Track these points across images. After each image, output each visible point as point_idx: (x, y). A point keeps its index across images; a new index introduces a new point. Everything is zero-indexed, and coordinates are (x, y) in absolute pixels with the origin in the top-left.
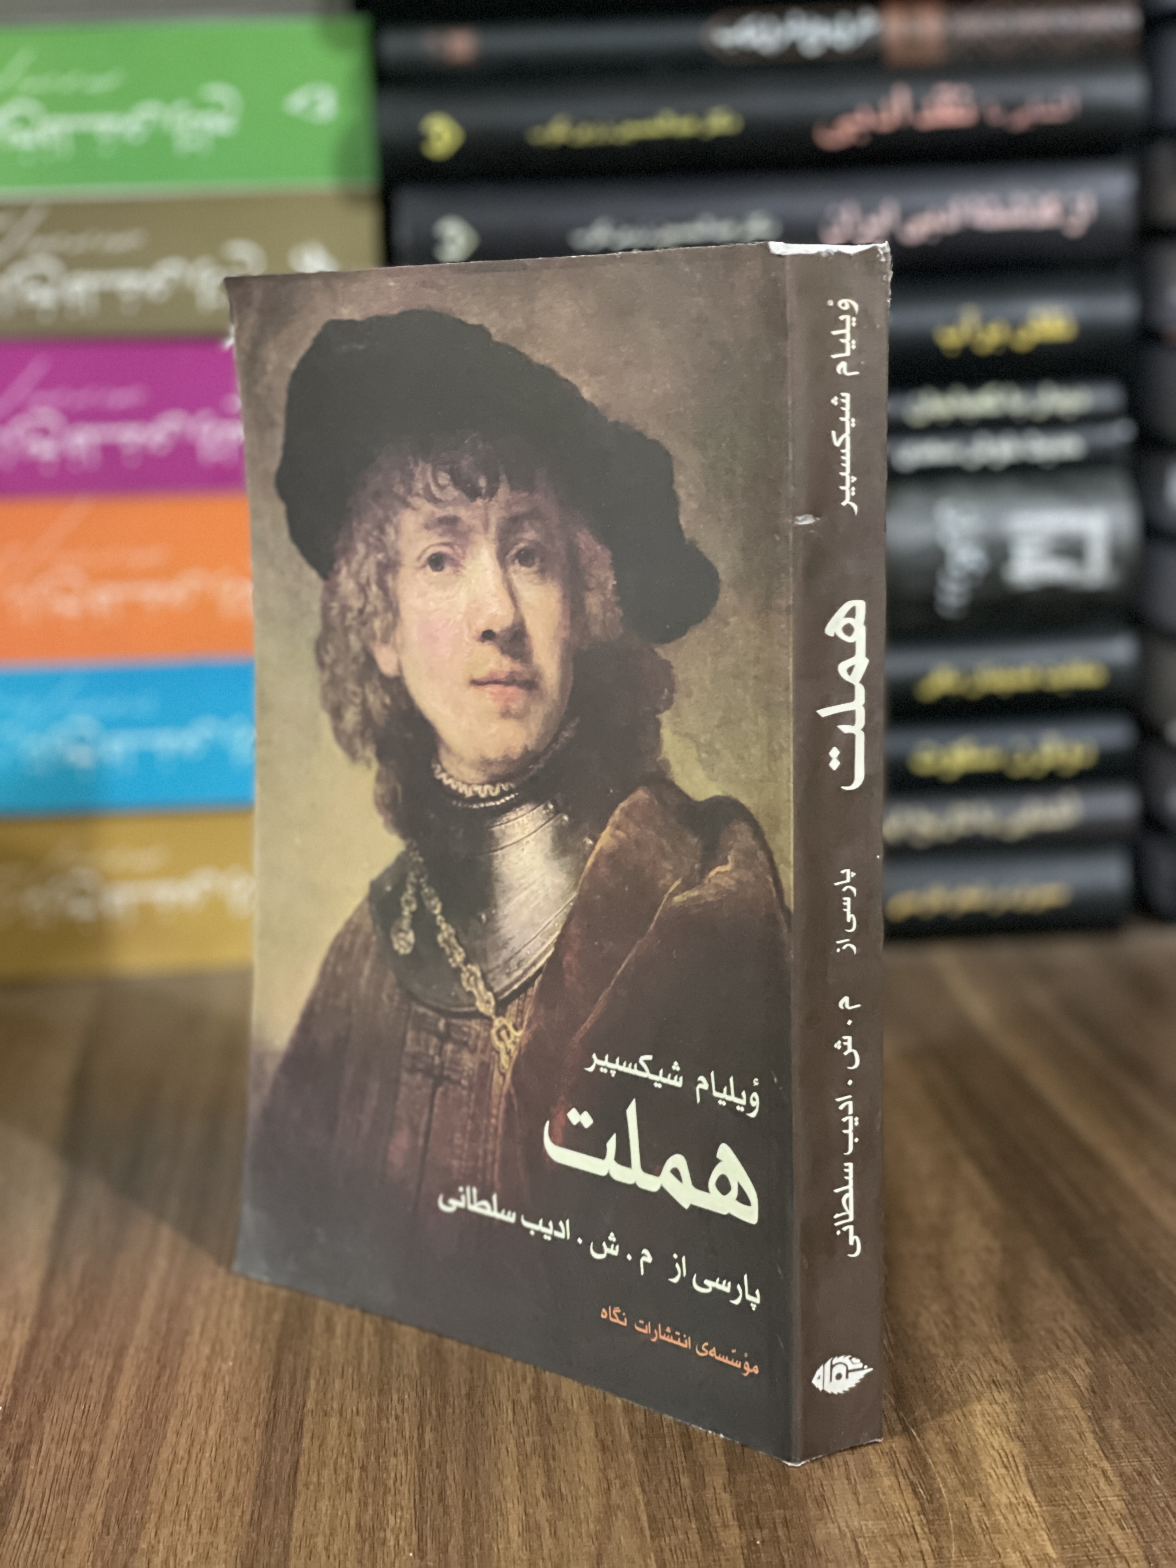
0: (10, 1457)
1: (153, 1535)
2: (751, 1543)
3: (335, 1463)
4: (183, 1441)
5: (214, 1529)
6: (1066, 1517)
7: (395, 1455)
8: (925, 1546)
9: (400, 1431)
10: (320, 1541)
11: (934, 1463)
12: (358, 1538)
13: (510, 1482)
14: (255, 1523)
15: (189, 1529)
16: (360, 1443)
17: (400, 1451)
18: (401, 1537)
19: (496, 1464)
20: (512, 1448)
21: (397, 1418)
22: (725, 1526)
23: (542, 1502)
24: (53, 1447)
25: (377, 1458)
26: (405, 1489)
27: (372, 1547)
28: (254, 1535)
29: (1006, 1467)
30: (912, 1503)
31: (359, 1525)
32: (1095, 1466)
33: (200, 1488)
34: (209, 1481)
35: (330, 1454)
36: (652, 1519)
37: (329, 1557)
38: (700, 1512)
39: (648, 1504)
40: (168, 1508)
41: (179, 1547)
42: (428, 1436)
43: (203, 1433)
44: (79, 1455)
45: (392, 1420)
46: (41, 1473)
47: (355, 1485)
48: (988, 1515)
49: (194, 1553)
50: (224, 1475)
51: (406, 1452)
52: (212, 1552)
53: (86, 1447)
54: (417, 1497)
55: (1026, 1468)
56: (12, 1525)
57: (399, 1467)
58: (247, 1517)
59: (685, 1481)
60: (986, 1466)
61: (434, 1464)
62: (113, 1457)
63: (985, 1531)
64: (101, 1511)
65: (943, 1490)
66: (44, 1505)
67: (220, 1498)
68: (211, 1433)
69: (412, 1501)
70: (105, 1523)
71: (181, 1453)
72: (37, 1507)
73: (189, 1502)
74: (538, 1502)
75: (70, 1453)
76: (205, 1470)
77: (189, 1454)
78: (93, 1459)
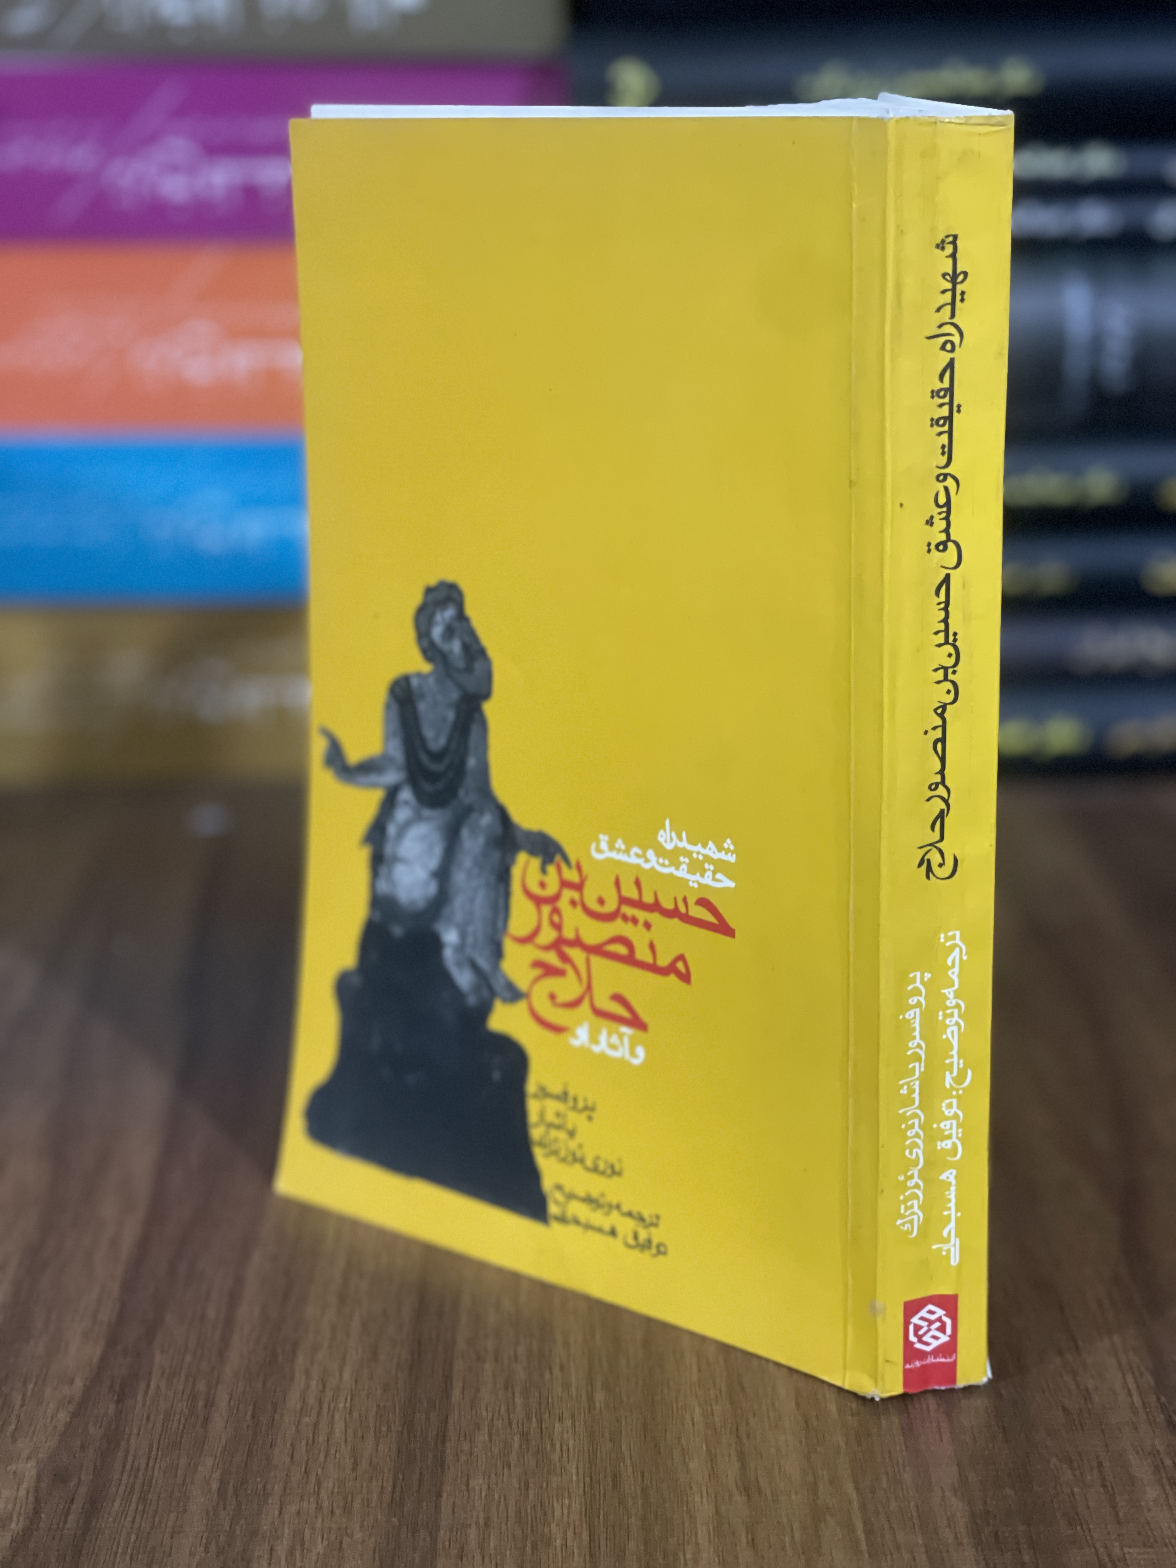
0: (114, 1397)
1: (277, 1513)
3: (491, 1427)
4: (314, 1383)
5: (348, 1510)
7: (561, 1420)
9: (566, 1386)
10: (473, 1533)
12: (519, 1533)
13: (697, 1465)
14: (396, 1504)
15: (319, 1508)
16: (519, 1400)
17: (566, 1415)
18: (570, 1534)
19: (679, 1439)
21: (562, 1368)
22: (958, 1545)
24: (164, 1383)
25: (540, 1422)
27: (534, 1546)
28: (395, 1520)
31: (518, 1515)
33: (332, 1451)
34: (343, 1440)
35: (484, 1413)
36: (869, 1529)
37: (483, 1558)
38: (926, 1523)
39: (863, 1505)
40: (295, 1476)
41: (307, 1532)
42: (599, 1396)
43: (337, 1374)
44: (193, 1396)
45: (556, 1372)
46: (148, 1418)
47: (513, 1458)
49: (325, 1543)
50: (360, 1434)
51: (573, 1417)
52: (346, 1540)
53: (201, 1386)
54: (587, 1479)
56: (113, 1489)
57: (565, 1436)
58: (387, 1497)
61: (607, 1435)
62: (232, 1403)
64: (217, 1475)
66: (151, 1464)
67: (355, 1467)
68: (347, 1375)
69: (581, 1485)
70: (222, 1493)
71: (311, 1400)
72: (143, 1466)
73: (320, 1470)
74: (731, 1495)
75: (183, 1393)
76: (339, 1426)
77: (320, 1402)
78: (210, 1404)
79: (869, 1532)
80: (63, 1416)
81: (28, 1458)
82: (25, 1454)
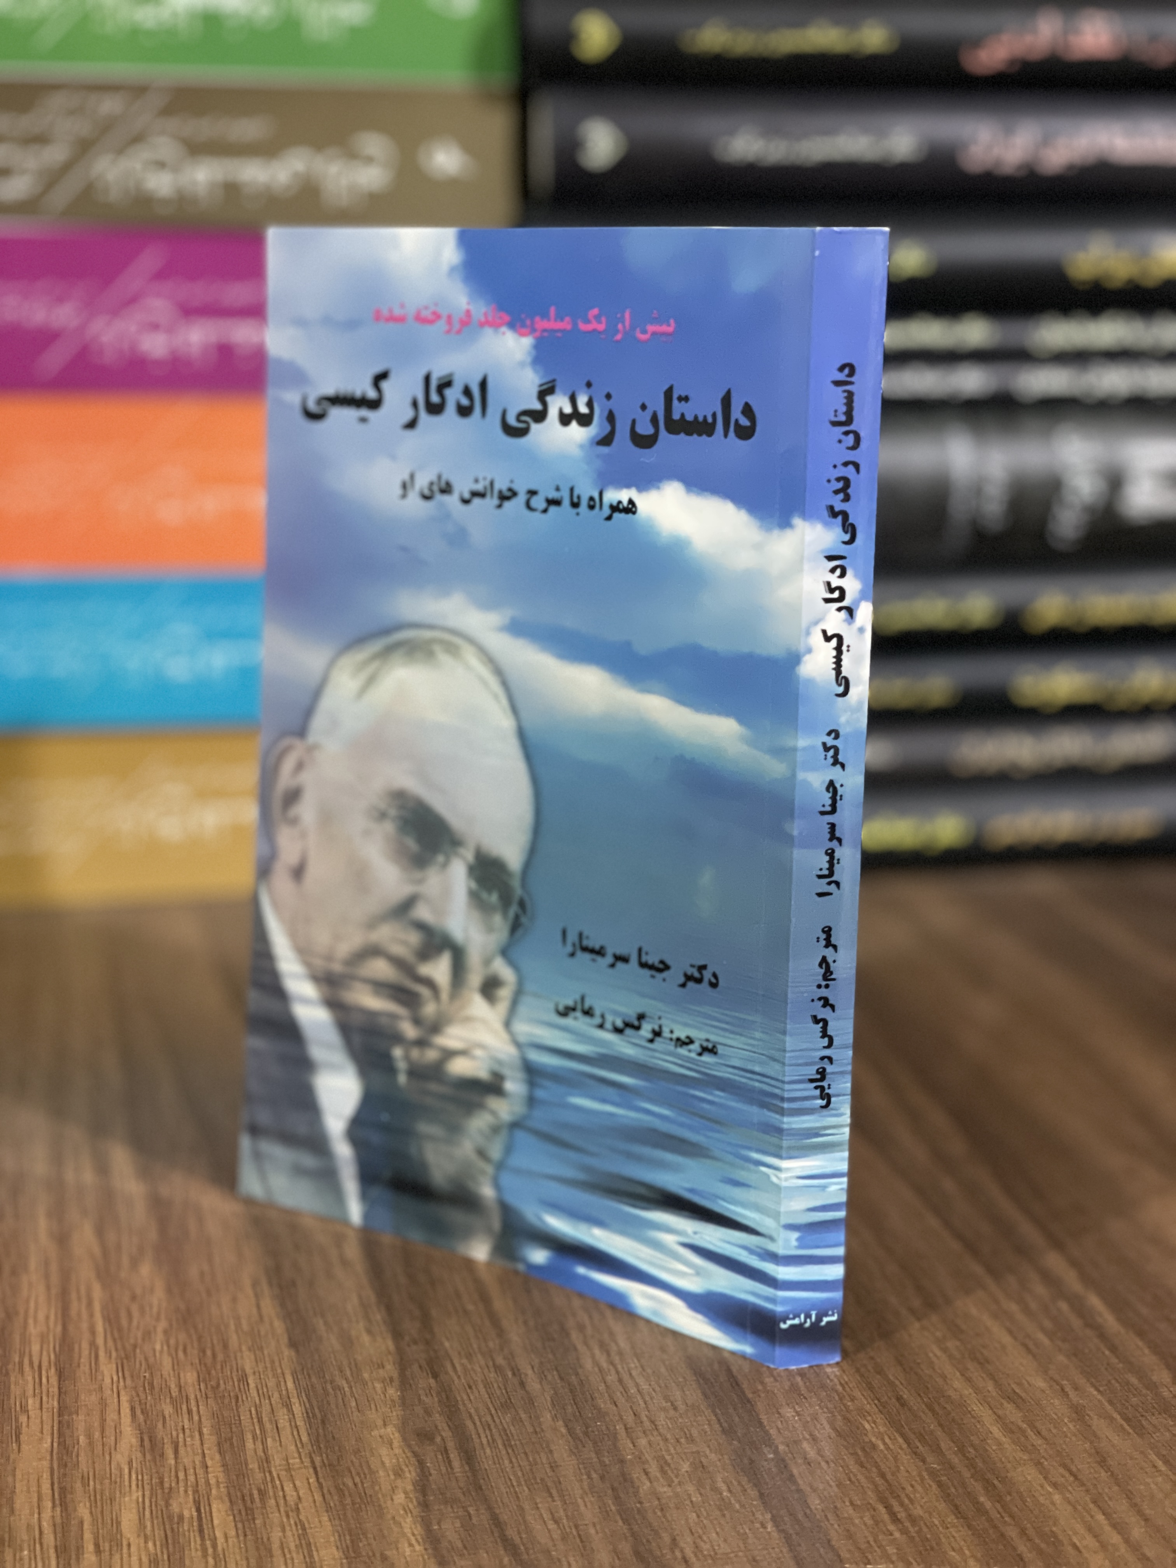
0: (428, 1374)
1: (631, 1446)
4: (597, 1352)
5: (691, 1440)
10: (806, 1446)
12: (844, 1443)
13: (959, 1385)
14: (728, 1432)
15: (665, 1439)
18: (887, 1440)
19: (933, 1368)
20: (939, 1353)
23: (1006, 1404)
24: (465, 1361)
26: (857, 1394)
27: (865, 1452)
28: (735, 1442)
31: (836, 1431)
33: (648, 1398)
34: (652, 1391)
36: (1125, 1417)
37: (827, 1462)
39: (1110, 1402)
40: (630, 1419)
41: (667, 1457)
44: (498, 1368)
46: (470, 1387)
47: (804, 1391)
49: (687, 1463)
50: (663, 1385)
52: (703, 1460)
53: (500, 1360)
54: (876, 1402)
56: (476, 1440)
58: (717, 1427)
59: (1134, 1380)
62: (536, 1370)
64: (560, 1423)
66: (497, 1420)
67: (675, 1409)
69: (874, 1406)
70: (573, 1435)
71: (605, 1365)
72: (491, 1422)
73: (647, 1413)
74: (1002, 1404)
75: (488, 1367)
76: (641, 1381)
77: (612, 1363)
78: (516, 1372)
79: (1127, 1420)
80: (393, 1392)
81: (385, 1425)
82: (380, 1422)
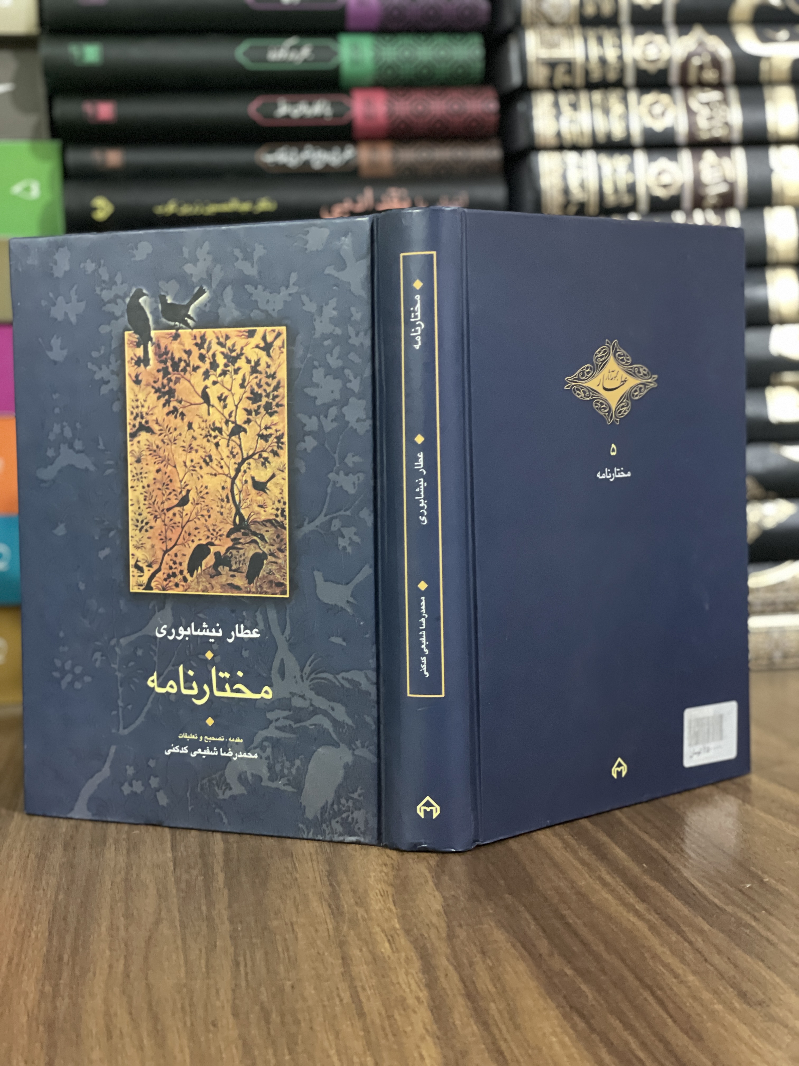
2: (235, 930)
6: (409, 913)
8: (330, 926)
11: (343, 895)
13: (105, 912)
22: (223, 923)
29: (381, 895)
30: (327, 910)
31: (16, 930)
32: (430, 894)
36: (182, 923)
38: (209, 919)
42: (61, 897)
45: (41, 891)
48: (367, 914)
55: (393, 895)
60: (371, 896)
63: (364, 920)
65: (346, 906)
